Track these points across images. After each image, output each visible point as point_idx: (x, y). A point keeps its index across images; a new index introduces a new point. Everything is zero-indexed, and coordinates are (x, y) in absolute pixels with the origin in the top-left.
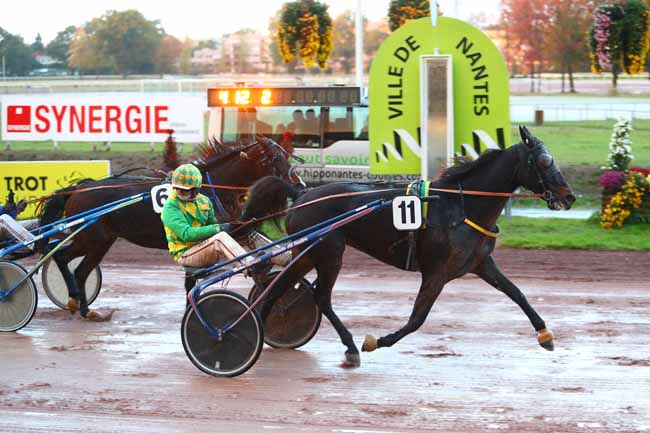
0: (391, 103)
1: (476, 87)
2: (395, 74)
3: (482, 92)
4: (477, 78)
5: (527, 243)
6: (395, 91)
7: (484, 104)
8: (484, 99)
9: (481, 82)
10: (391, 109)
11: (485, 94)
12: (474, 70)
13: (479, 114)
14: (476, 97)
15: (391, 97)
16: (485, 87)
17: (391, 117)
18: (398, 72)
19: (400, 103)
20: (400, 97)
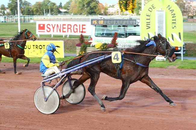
0: (147, 24)
1: (173, 20)
2: (148, 16)
3: (174, 21)
4: (173, 17)
5: (185, 67)
6: (148, 21)
7: (175, 25)
8: (175, 24)
9: (174, 19)
10: (147, 26)
11: (175, 22)
12: (172, 15)
13: (173, 28)
14: (173, 23)
15: (147, 23)
16: (175, 20)
17: (147, 29)
18: (149, 15)
19: (149, 24)
20: (149, 23)
